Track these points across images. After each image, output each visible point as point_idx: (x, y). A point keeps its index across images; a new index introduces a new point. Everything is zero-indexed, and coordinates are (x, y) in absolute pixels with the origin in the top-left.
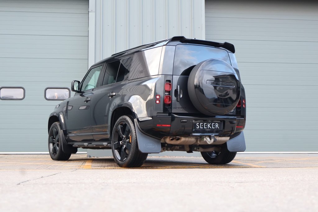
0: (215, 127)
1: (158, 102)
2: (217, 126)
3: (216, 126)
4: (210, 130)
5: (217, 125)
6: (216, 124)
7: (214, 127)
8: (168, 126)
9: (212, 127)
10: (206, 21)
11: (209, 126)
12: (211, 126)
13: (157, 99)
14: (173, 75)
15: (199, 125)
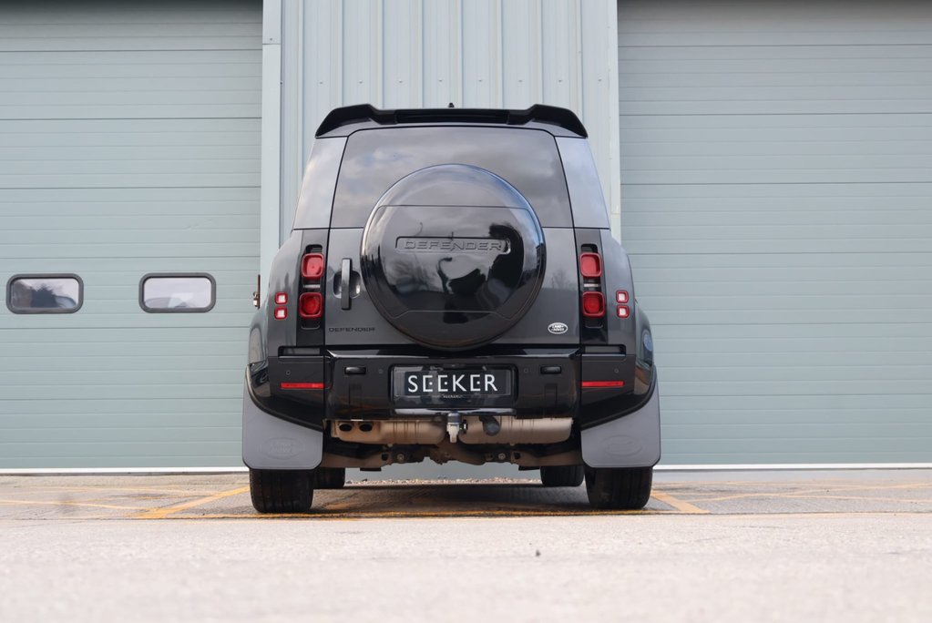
0: (482, 386)
1: (281, 314)
2: (491, 383)
3: (487, 383)
4: (461, 396)
5: (489, 379)
6: (486, 376)
7: (475, 386)
8: (314, 386)
9: (468, 388)
10: (620, 60)
11: (456, 383)
12: (465, 382)
13: (282, 307)
14: (330, 228)
15: (419, 382)
